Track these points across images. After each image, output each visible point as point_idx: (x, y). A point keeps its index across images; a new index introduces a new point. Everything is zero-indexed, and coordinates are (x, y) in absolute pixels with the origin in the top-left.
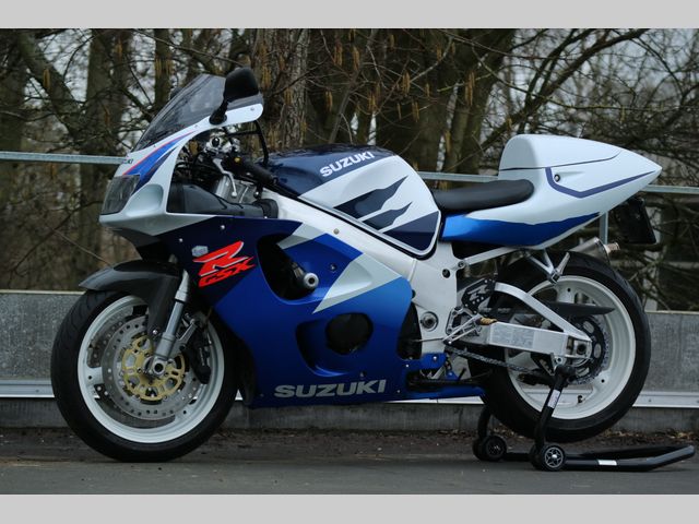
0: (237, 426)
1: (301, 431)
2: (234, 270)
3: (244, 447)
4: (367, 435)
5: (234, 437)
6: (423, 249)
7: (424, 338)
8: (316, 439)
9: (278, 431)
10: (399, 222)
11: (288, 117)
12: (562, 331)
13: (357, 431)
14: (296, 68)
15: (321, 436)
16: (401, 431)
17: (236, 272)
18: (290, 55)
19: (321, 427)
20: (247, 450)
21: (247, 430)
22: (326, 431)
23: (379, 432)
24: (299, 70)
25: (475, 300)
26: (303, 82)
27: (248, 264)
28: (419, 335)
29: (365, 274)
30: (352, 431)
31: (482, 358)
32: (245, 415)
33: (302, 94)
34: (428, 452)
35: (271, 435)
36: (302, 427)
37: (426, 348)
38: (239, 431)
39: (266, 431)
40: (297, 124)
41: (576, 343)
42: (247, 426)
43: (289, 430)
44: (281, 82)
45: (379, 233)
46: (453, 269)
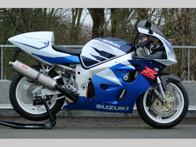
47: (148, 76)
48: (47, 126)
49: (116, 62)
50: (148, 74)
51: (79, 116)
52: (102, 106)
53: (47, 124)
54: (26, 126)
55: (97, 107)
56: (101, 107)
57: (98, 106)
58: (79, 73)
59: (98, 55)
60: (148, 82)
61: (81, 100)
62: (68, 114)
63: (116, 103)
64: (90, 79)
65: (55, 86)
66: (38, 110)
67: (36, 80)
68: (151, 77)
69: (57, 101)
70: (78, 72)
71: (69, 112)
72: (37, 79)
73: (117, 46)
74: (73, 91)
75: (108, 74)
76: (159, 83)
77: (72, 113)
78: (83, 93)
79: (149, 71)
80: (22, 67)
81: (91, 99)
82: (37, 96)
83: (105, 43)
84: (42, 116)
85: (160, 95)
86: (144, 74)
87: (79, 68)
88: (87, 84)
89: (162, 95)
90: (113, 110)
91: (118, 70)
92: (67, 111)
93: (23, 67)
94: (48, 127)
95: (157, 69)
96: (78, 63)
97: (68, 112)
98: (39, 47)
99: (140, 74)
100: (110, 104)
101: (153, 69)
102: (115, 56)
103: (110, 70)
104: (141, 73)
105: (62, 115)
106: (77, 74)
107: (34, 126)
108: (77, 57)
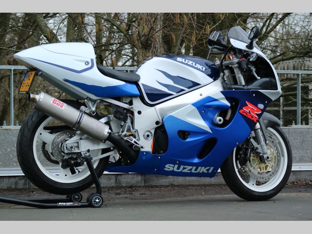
0: (139, 185)
1: (167, 186)
3: (142, 194)
4: (197, 187)
5: (138, 190)
8: (174, 190)
9: (157, 187)
11: (155, 47)
13: (192, 185)
14: (158, 26)
15: (176, 188)
16: (212, 185)
18: (155, 20)
19: (176, 184)
20: (144, 195)
21: (143, 187)
22: (178, 186)
23: (202, 185)
24: (159, 26)
26: (161, 31)
30: (190, 185)
32: (142, 180)
33: (161, 36)
34: (225, 194)
35: (154, 188)
36: (168, 184)
38: (140, 187)
39: (152, 187)
40: (159, 50)
42: (143, 184)
43: (162, 186)
44: (152, 32)
47: (250, 117)
48: (95, 201)
49: (201, 95)
50: (250, 113)
52: (174, 167)
53: (96, 199)
54: (60, 203)
55: (165, 169)
56: (171, 169)
57: (169, 167)
58: (139, 113)
59: (170, 82)
60: (248, 127)
61: (144, 158)
63: (196, 160)
64: (157, 123)
65: (108, 135)
66: (66, 175)
67: (77, 125)
68: (252, 119)
69: (101, 160)
70: (138, 111)
72: (79, 123)
73: (201, 69)
74: (132, 142)
75: (190, 114)
76: (257, 128)
78: (147, 145)
79: (250, 109)
80: (53, 102)
81: (159, 156)
82: (72, 152)
83: (182, 62)
84: (76, 186)
85: (258, 146)
86: (244, 114)
87: (137, 104)
88: (153, 132)
89: (261, 146)
90: (189, 173)
91: (204, 107)
93: (55, 103)
94: (97, 203)
95: (261, 106)
96: (135, 96)
98: (79, 69)
99: (239, 114)
100: (188, 162)
101: (256, 106)
102: (200, 84)
103: (194, 108)
104: (240, 111)
106: (136, 114)
107: (72, 203)
108: (134, 87)
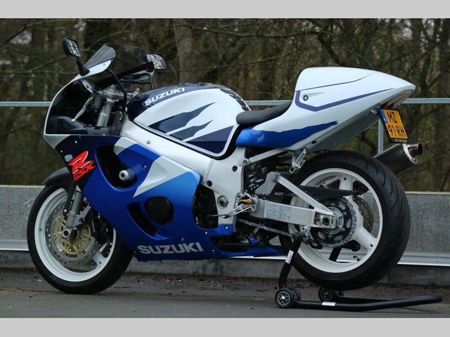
2: (86, 169)
6: (218, 152)
7: (219, 214)
10: (198, 135)
12: (313, 208)
17: (87, 171)
25: (253, 187)
27: (92, 166)
28: (215, 211)
29: (163, 170)
31: (266, 228)
37: (221, 221)
41: (322, 217)
45: (183, 142)
46: (240, 165)
51: (238, 275)
62: (215, 269)
71: (217, 264)
77: (224, 268)
92: (213, 261)
97: (213, 264)
105: (200, 272)
